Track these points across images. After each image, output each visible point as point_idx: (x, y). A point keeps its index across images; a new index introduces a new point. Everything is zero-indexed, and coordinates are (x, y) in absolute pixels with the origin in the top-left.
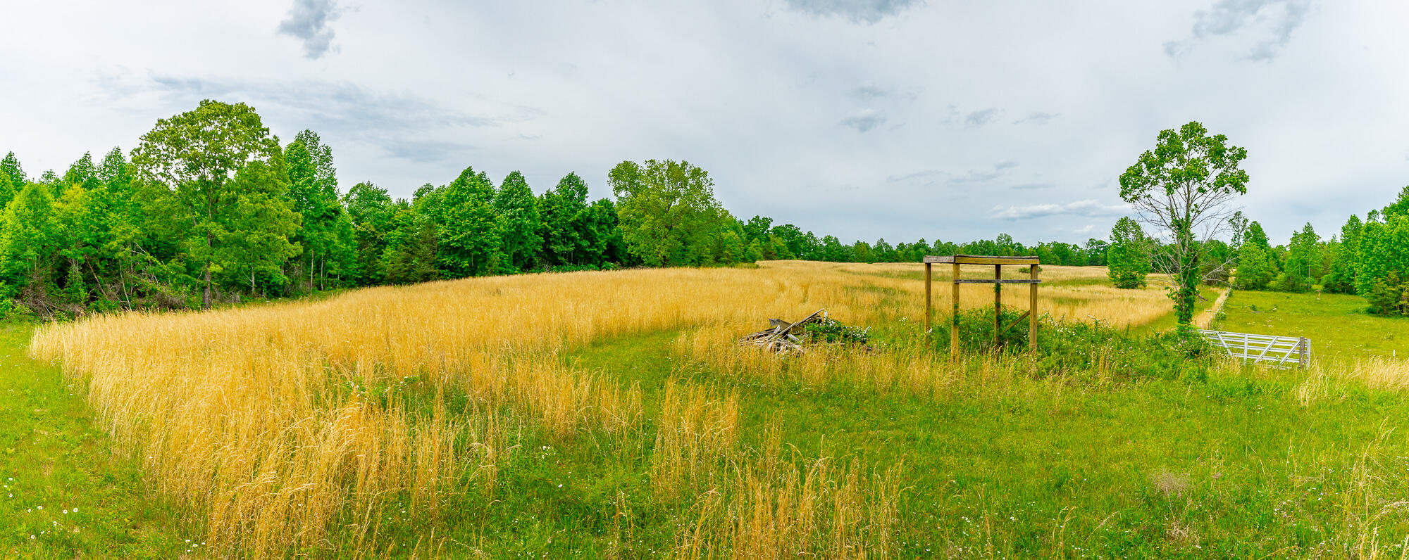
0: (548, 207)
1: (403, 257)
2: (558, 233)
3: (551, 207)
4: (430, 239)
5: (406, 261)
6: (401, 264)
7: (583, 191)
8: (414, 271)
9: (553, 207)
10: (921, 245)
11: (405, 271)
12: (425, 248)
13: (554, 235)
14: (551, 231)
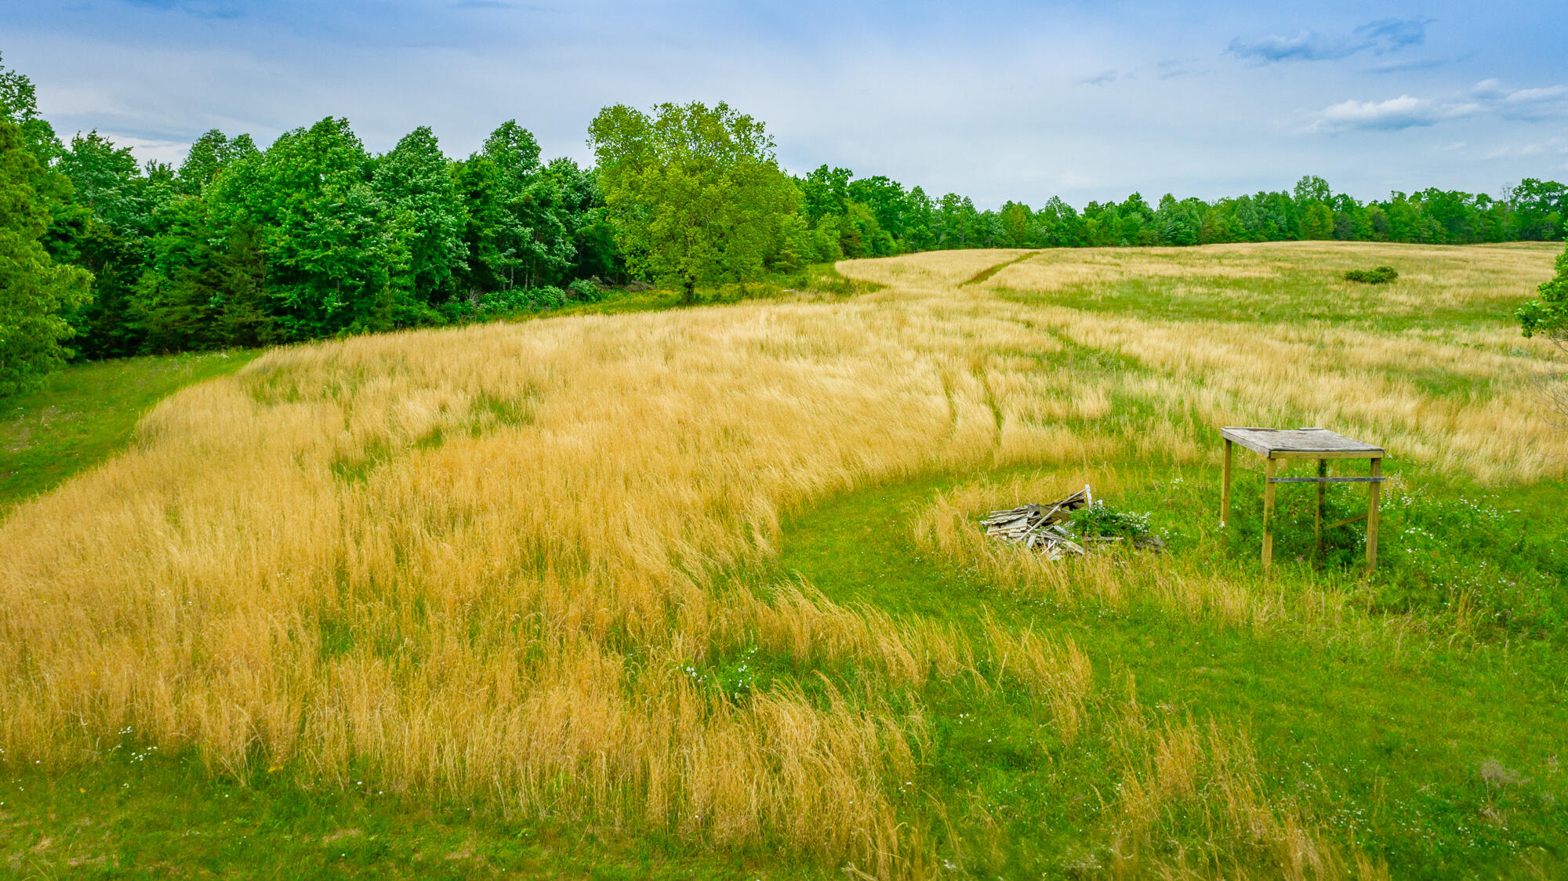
0: (473, 184)
1: (190, 292)
2: (494, 232)
3: (477, 185)
4: (252, 257)
5: (200, 299)
6: (188, 307)
7: (530, 150)
8: (217, 320)
9: (481, 185)
10: (1135, 204)
11: (200, 320)
12: (238, 274)
13: (486, 235)
14: (480, 229)
